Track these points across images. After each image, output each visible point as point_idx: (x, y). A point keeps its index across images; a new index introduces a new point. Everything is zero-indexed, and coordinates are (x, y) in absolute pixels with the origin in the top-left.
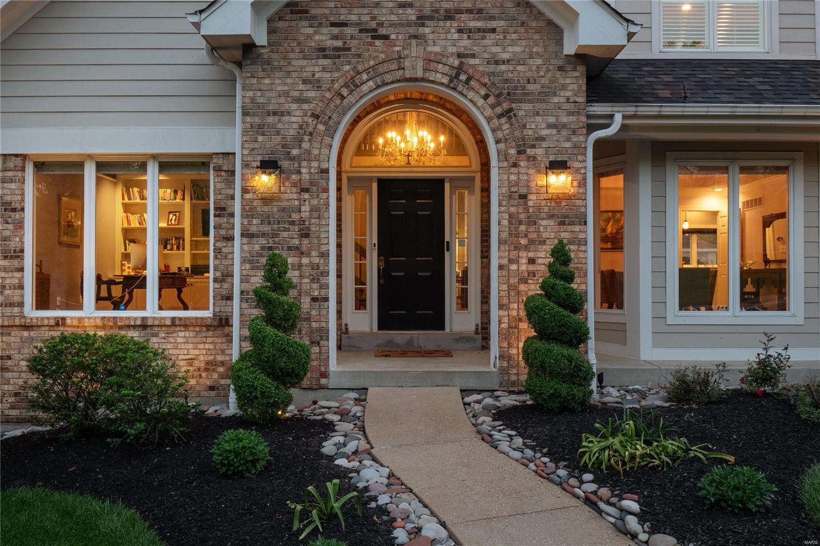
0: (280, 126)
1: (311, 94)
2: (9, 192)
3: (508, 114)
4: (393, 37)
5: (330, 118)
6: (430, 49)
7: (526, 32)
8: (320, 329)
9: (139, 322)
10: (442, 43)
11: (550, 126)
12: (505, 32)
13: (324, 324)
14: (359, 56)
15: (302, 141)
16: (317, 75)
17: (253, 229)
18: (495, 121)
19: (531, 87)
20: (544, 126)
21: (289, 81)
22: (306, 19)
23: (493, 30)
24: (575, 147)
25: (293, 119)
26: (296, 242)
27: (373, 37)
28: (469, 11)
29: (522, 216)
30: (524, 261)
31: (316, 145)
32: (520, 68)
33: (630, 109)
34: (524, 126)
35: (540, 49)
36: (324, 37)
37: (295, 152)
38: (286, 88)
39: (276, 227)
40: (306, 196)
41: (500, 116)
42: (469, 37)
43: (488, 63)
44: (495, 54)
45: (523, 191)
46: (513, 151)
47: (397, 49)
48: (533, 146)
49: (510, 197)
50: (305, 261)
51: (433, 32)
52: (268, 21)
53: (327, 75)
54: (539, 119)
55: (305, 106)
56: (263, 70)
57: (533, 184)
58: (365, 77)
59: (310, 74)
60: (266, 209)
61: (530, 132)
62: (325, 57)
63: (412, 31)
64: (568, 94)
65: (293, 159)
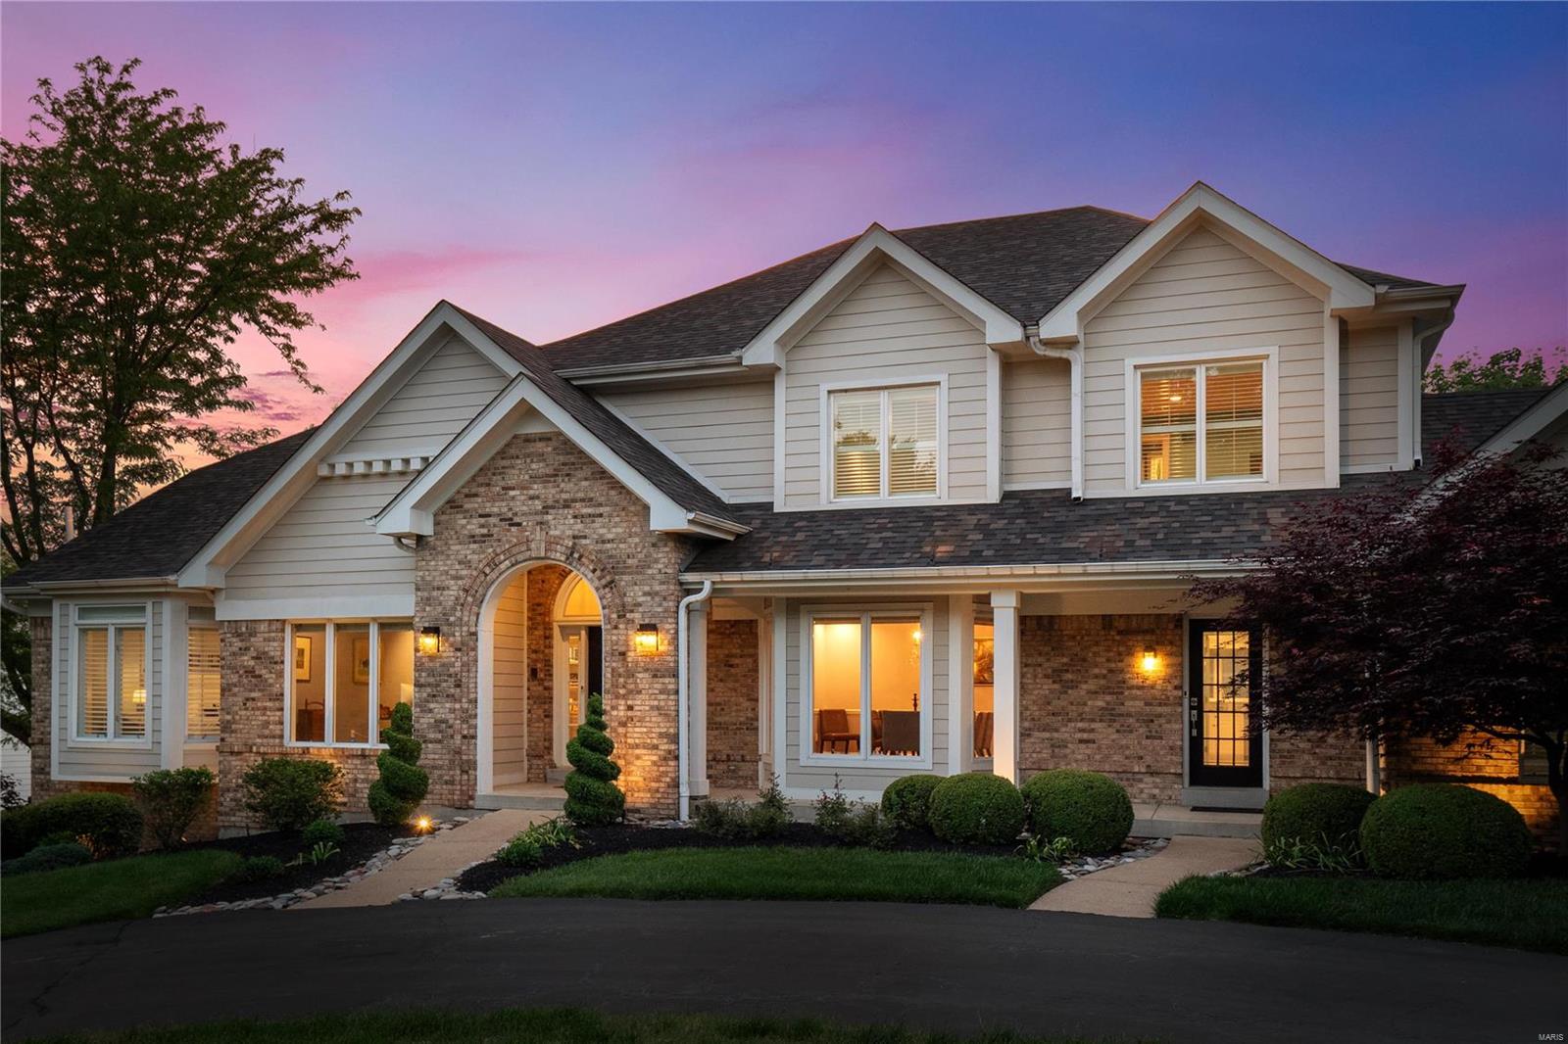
0: (442, 598)
1: (464, 572)
2: (273, 649)
3: (610, 584)
4: (525, 524)
5: (477, 591)
6: (551, 533)
7: (627, 515)
8: (468, 761)
9: (359, 753)
10: (561, 527)
11: (645, 594)
12: (610, 516)
13: (471, 757)
14: (499, 540)
15: (456, 610)
16: (469, 557)
17: (422, 680)
18: (601, 590)
19: (630, 561)
20: (640, 594)
21: (449, 562)
22: (462, 512)
23: (601, 515)
24: (665, 611)
25: (452, 593)
26: (452, 691)
27: (511, 525)
28: (582, 500)
29: (621, 670)
30: (622, 708)
31: (466, 613)
32: (621, 546)
33: (716, 577)
34: (625, 595)
35: (638, 530)
36: (474, 526)
37: (452, 619)
38: (446, 568)
39: (438, 678)
40: (459, 654)
41: (605, 587)
42: (582, 522)
43: (597, 542)
44: (601, 535)
45: (622, 649)
46: (614, 616)
47: (527, 533)
48: (632, 611)
49: (612, 654)
50: (457, 706)
51: (554, 519)
52: (435, 516)
53: (476, 557)
54: (636, 588)
55: (460, 582)
56: (431, 554)
57: (631, 643)
58: (502, 557)
59: (463, 556)
60: (431, 665)
61: (629, 600)
62: (475, 542)
63: (538, 518)
64: (660, 566)
65: (450, 625)
